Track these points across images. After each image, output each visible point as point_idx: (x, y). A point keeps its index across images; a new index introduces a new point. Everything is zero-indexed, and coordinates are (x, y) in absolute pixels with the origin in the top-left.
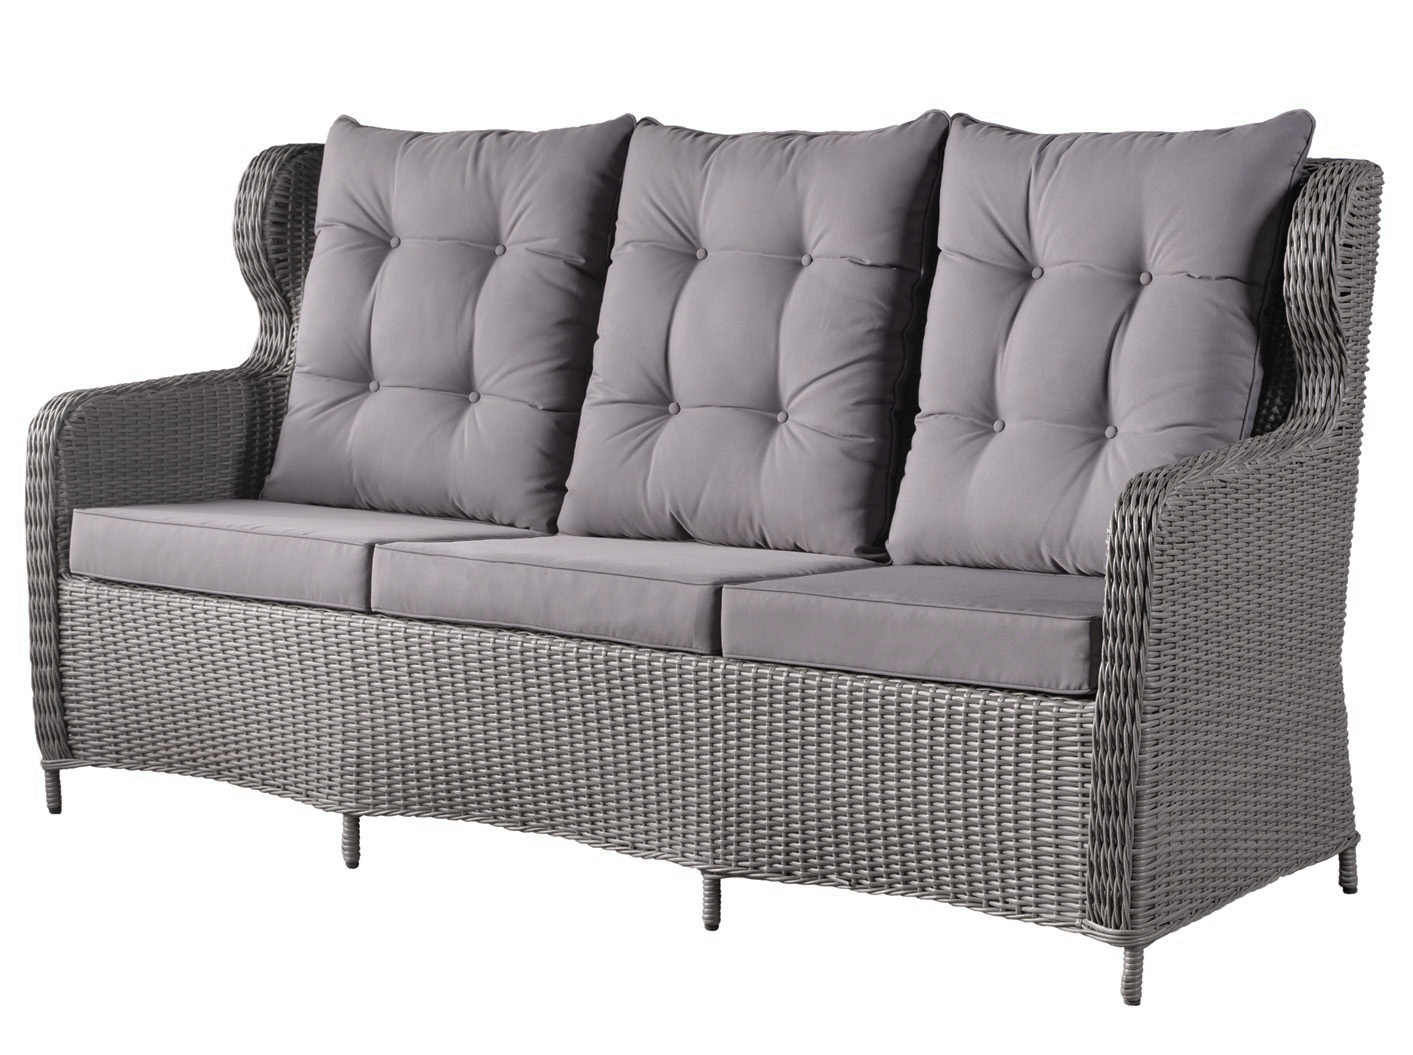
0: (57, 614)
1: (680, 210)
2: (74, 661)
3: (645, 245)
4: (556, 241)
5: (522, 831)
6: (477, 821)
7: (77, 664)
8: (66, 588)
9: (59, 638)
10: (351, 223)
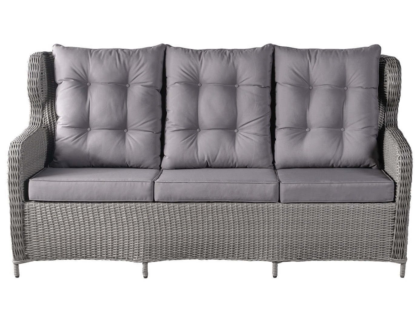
0: (23, 214)
1: (193, 73)
2: (29, 228)
3: (182, 83)
4: (151, 83)
5: (206, 259)
6: (189, 259)
7: (31, 229)
8: (26, 205)
9: (24, 221)
10: (75, 79)
